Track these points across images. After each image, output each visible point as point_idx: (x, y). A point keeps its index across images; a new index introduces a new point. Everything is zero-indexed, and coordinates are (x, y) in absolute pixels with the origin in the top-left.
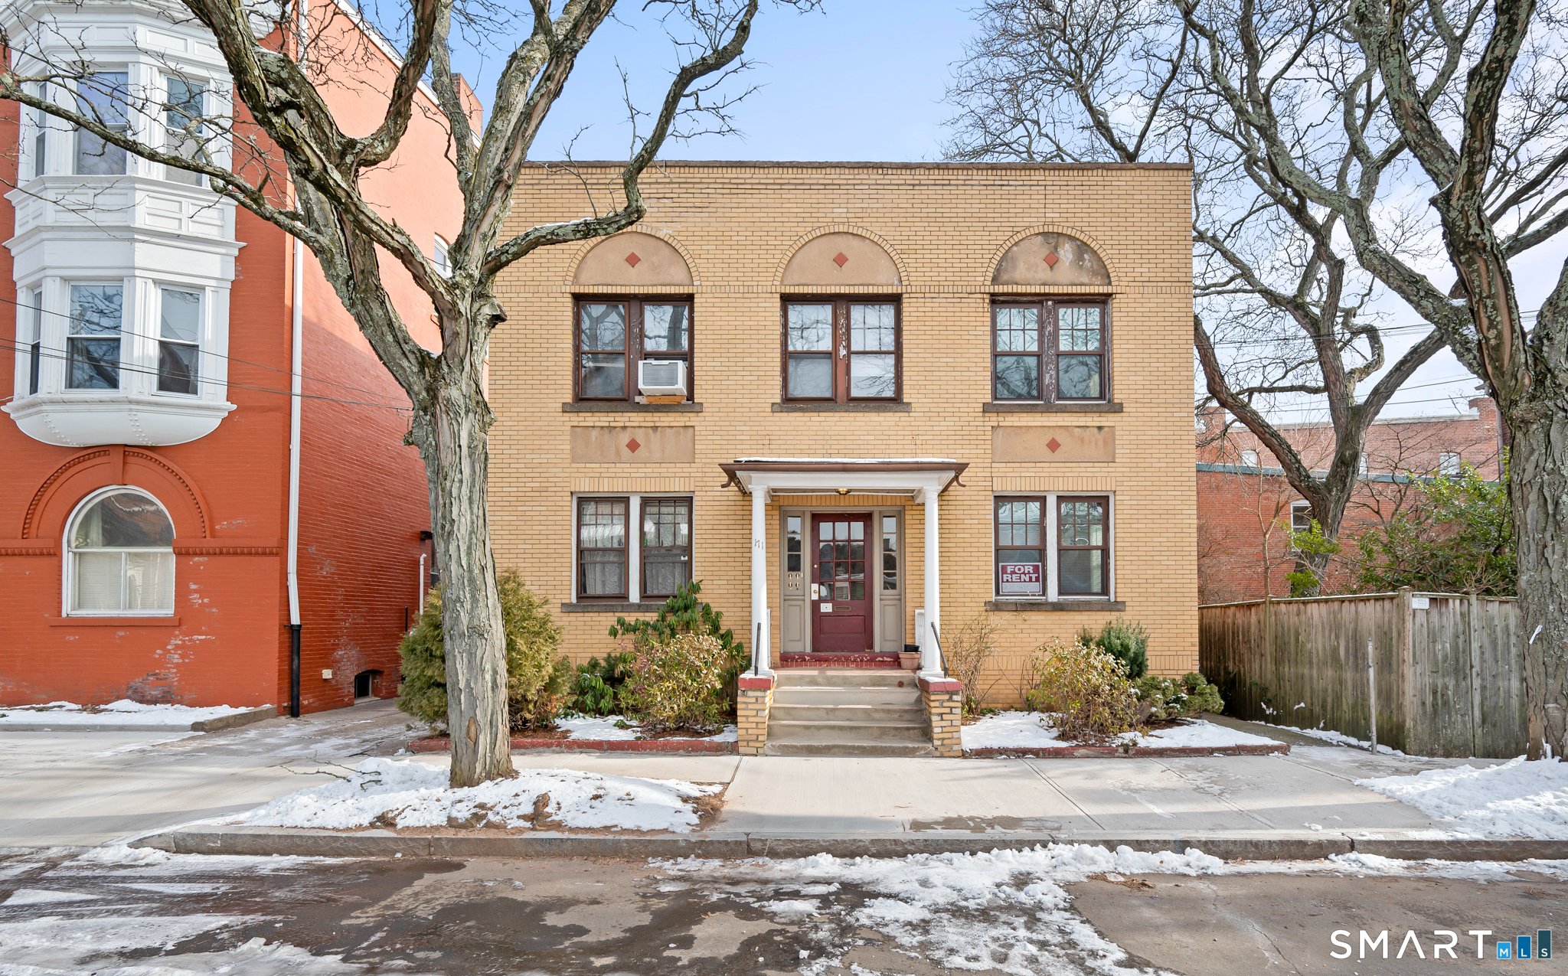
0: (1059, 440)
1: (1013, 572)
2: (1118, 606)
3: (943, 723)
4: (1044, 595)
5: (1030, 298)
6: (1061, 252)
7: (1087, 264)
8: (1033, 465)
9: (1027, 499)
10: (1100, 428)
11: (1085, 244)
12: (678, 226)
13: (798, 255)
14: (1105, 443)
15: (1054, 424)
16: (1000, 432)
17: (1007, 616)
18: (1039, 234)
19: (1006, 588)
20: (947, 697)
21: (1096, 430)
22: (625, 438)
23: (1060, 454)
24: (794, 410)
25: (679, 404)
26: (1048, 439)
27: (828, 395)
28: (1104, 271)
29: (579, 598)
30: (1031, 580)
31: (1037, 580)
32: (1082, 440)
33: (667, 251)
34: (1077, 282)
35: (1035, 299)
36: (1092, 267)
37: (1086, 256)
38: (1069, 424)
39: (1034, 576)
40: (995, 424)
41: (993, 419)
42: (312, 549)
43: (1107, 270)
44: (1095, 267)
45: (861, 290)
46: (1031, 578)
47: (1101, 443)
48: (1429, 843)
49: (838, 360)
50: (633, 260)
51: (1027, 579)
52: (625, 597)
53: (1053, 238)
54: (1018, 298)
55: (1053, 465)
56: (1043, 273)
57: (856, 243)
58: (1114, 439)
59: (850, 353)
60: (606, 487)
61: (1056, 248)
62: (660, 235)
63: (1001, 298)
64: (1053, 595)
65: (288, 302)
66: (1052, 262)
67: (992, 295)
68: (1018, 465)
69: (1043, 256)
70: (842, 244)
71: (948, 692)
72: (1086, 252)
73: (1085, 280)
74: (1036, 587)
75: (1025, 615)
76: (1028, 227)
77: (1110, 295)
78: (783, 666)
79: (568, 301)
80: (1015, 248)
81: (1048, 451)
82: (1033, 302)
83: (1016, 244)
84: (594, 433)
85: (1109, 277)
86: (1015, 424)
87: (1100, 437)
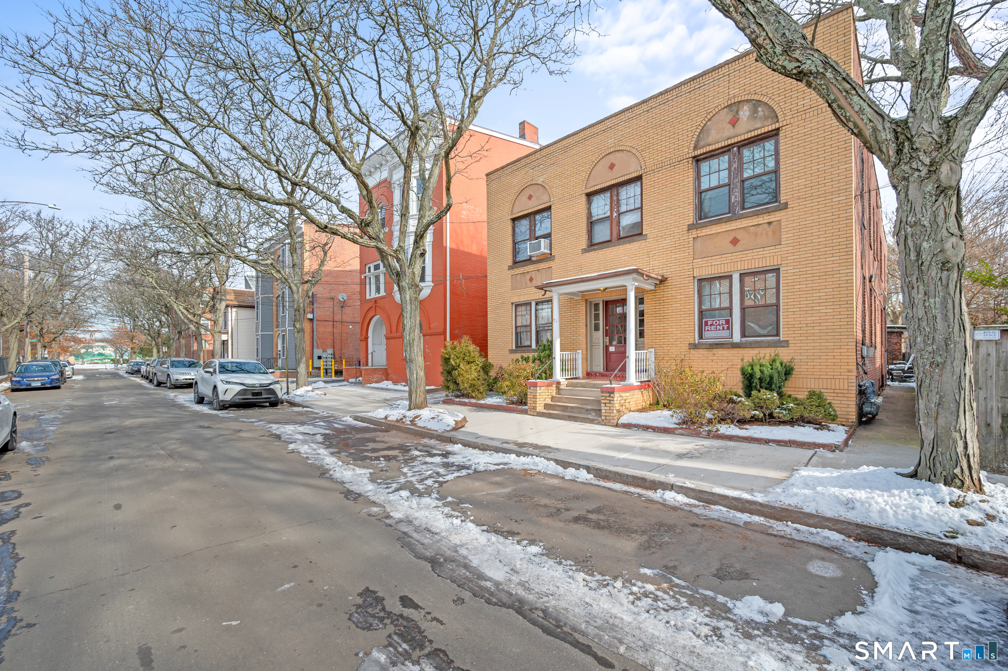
0: (738, 237)
1: (712, 325)
2: (785, 344)
3: (606, 408)
4: (732, 338)
5: (721, 150)
6: (741, 113)
7: (761, 114)
8: (720, 256)
9: (720, 278)
10: (770, 223)
11: (759, 101)
12: (545, 176)
13: (593, 172)
14: (774, 233)
15: (735, 228)
16: (699, 240)
17: (702, 352)
18: (725, 107)
19: (706, 334)
20: (608, 395)
21: (766, 225)
22: (528, 277)
23: (739, 246)
24: (594, 250)
25: (547, 258)
26: (731, 238)
27: (608, 238)
28: (773, 114)
29: (516, 347)
30: (723, 329)
31: (728, 328)
32: (756, 234)
33: (541, 189)
34: (752, 129)
35: (724, 149)
36: (763, 115)
37: (760, 109)
38: (746, 225)
39: (726, 326)
40: (695, 236)
41: (694, 233)
42: (457, 332)
43: (775, 112)
44: (767, 114)
45: (621, 179)
46: (723, 328)
47: (770, 234)
48: (719, 495)
49: (613, 219)
50: (530, 197)
51: (721, 328)
52: (530, 346)
53: (734, 107)
54: (713, 153)
55: (733, 254)
56: (729, 131)
57: (619, 155)
58: (780, 229)
59: (619, 214)
60: (523, 299)
61: (737, 112)
62: (539, 182)
63: (702, 157)
64: (737, 337)
65: (444, 245)
66: (734, 122)
67: (694, 157)
68: (710, 258)
69: (728, 120)
70: (612, 159)
71: (609, 392)
72: (760, 106)
73: (759, 125)
74: (726, 333)
75: (715, 351)
76: (717, 107)
77: (778, 129)
78: (588, 378)
79: (510, 223)
80: (709, 123)
81: (731, 246)
82: (724, 152)
83: (709, 120)
84: (519, 277)
85: (777, 117)
86: (708, 233)
87: (770, 229)
